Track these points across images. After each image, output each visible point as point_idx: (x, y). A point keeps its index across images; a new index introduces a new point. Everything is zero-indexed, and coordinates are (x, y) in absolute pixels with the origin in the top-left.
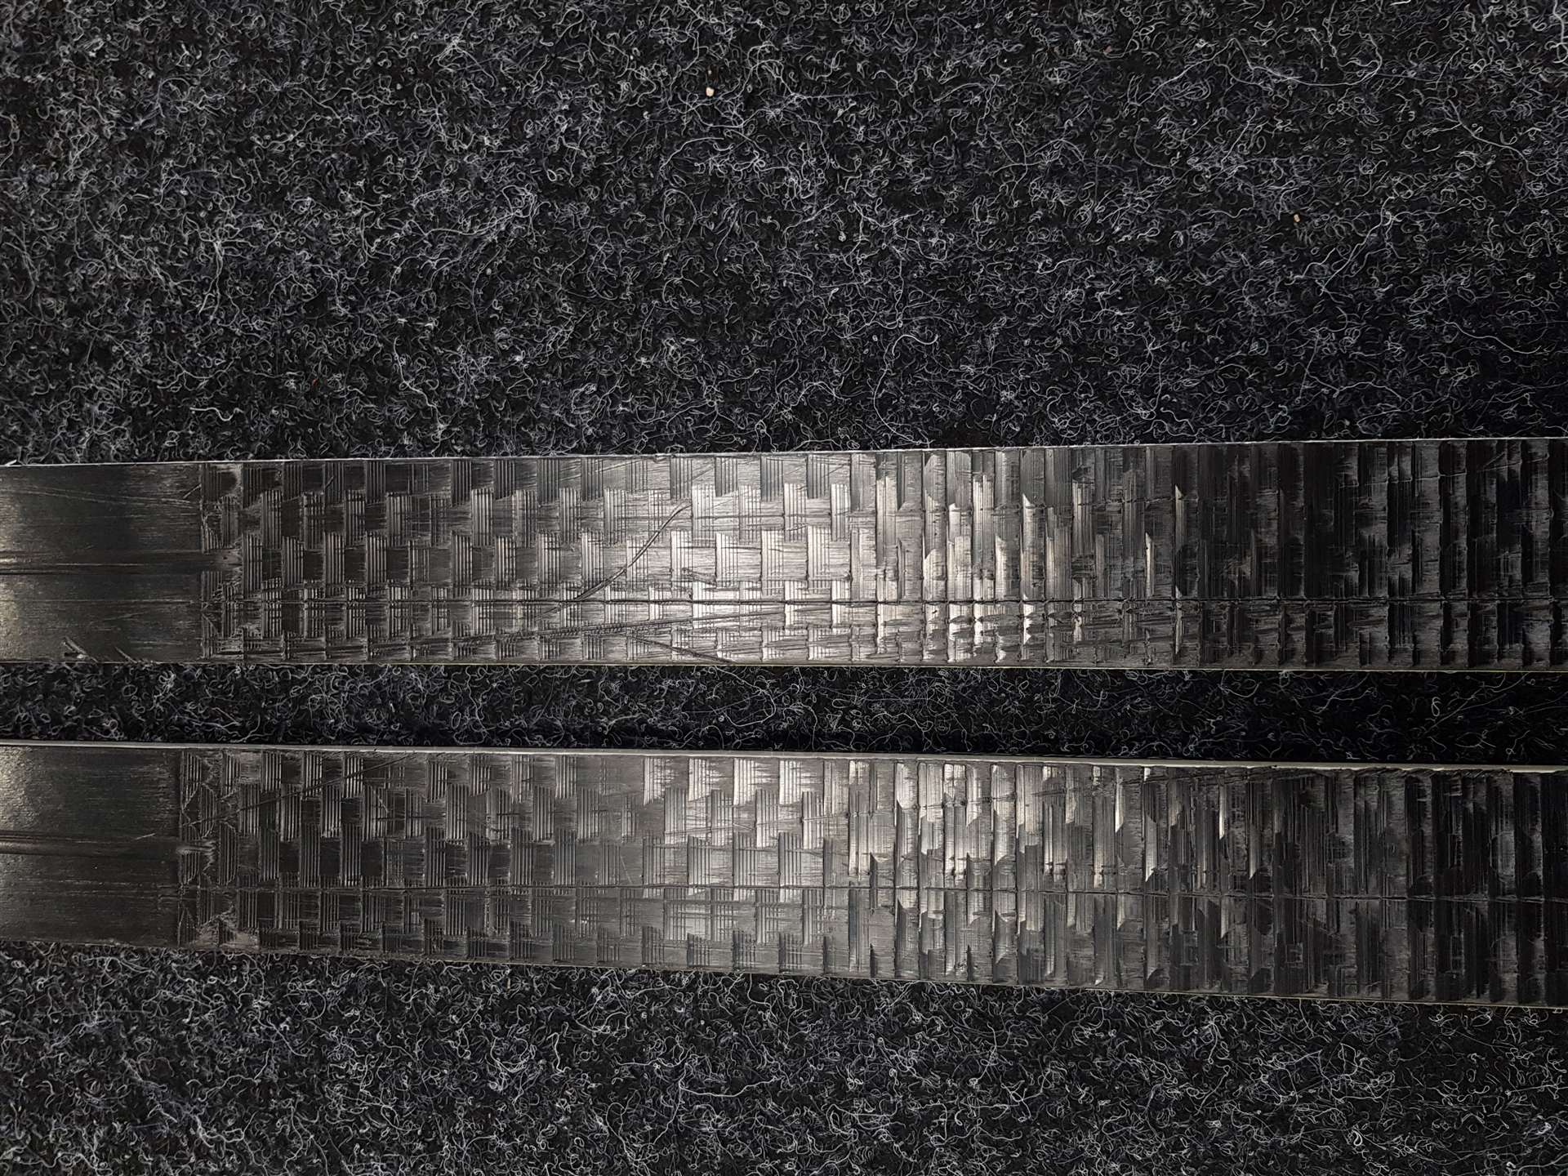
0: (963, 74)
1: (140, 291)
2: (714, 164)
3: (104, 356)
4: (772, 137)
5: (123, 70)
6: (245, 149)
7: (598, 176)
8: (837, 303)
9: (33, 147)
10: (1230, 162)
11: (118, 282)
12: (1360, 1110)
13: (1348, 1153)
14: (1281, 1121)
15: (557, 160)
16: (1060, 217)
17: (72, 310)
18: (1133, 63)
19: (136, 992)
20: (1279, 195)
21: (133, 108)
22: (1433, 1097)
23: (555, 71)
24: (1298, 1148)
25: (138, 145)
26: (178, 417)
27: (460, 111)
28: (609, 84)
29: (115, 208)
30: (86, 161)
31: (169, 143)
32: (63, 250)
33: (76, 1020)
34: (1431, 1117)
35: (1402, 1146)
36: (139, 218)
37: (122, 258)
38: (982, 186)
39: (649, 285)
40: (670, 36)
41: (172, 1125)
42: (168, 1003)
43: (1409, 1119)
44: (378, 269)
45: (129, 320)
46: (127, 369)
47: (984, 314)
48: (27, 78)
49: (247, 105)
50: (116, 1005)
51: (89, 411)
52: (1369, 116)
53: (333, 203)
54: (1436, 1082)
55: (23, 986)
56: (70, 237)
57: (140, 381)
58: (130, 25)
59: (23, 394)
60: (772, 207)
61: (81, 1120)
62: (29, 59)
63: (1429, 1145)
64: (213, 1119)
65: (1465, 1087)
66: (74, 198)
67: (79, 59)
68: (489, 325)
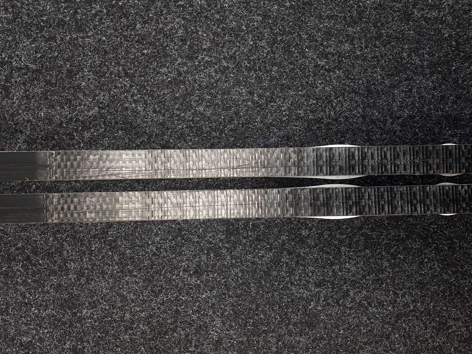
0: (164, 94)
1: (28, 121)
2: (127, 105)
3: (21, 132)
4: (135, 101)
5: (24, 84)
6: (47, 98)
7: (108, 106)
8: (146, 127)
9: (7, 96)
10: (201, 109)
11: (24, 120)
12: (221, 240)
13: (219, 247)
14: (211, 243)
15: (101, 103)
16: (178, 116)
17: (15, 124)
18: (188, 94)
19: (28, 239)
20: (208, 113)
21: (26, 91)
22: (230, 238)
23: (101, 89)
24: (213, 247)
25: (27, 97)
26: (35, 142)
27: (85, 95)
28: (109, 92)
29: (23, 107)
30: (17, 99)
31: (33, 97)
32: (13, 114)
33: (16, 245)
34: (230, 241)
35: (227, 245)
36: (28, 109)
37: (24, 116)
38: (167, 110)
39: (116, 123)
40: (119, 85)
41: (35, 261)
42: (34, 240)
43: (228, 241)
44: (71, 119)
45: (26, 126)
46: (26, 134)
47: (168, 129)
48: (6, 84)
49: (48, 91)
50: (24, 241)
51: (19, 141)
52: (220, 103)
53: (63, 108)
54: (231, 236)
55: (6, 240)
56: (14, 111)
57: (28, 136)
58: (25, 77)
59: (6, 138)
60: (136, 112)
61: (17, 262)
62: (7, 81)
63: (230, 245)
64: (43, 259)
65: (234, 236)
66: (15, 105)
67: (16, 82)
68: (90, 128)
